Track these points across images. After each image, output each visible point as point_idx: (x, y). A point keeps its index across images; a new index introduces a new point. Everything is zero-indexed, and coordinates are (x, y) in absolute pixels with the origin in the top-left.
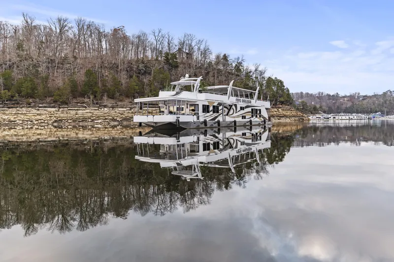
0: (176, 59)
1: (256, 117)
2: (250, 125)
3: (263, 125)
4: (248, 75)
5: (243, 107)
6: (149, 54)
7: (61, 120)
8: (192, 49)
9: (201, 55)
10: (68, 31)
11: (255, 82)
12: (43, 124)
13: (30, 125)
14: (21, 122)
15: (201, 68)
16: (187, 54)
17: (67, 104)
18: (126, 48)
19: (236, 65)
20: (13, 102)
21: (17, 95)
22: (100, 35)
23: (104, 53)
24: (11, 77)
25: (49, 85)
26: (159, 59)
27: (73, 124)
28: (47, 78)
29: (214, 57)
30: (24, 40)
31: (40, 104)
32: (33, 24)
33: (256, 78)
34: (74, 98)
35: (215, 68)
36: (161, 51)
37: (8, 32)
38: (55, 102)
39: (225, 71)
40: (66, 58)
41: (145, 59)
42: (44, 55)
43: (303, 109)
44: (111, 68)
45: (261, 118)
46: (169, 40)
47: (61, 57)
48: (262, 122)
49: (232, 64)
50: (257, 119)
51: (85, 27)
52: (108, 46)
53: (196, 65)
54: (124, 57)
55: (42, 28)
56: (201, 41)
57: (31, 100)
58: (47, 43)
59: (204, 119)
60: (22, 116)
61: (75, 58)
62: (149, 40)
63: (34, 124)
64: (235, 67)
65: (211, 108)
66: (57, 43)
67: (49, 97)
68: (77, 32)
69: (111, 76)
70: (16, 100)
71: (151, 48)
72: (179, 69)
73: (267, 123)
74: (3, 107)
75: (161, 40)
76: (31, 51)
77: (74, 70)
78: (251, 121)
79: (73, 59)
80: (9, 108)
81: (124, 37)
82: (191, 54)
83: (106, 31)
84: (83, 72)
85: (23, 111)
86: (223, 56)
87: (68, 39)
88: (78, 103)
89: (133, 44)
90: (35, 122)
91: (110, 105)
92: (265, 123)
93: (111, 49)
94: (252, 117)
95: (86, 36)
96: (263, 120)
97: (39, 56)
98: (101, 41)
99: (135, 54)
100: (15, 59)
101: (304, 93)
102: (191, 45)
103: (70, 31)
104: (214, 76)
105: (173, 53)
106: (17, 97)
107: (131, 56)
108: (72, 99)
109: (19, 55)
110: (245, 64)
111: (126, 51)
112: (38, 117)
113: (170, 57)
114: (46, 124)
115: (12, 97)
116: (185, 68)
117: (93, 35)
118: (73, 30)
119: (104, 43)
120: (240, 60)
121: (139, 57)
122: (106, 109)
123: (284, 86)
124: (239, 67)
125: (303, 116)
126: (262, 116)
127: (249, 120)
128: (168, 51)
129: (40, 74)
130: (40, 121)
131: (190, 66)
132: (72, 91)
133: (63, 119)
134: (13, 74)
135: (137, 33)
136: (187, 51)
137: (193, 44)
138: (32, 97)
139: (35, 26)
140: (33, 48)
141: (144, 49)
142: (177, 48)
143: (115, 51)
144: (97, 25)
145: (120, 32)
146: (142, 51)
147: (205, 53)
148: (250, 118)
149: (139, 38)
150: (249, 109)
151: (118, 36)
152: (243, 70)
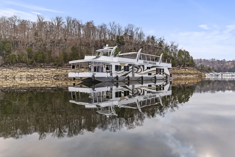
0: (123, 39)
1: (160, 74)
2: (155, 80)
3: (166, 79)
4: (167, 48)
5: (149, 67)
6: (107, 36)
7: (58, 76)
8: (133, 33)
9: (138, 37)
10: (62, 24)
11: (171, 52)
12: (49, 78)
13: (42, 78)
14: (37, 76)
15: (138, 45)
16: (130, 36)
17: (61, 66)
18: (94, 34)
19: (160, 42)
20: (33, 65)
21: (35, 61)
22: (80, 26)
23: (82, 37)
24: (31, 51)
25: (52, 56)
26: (113, 39)
27: (65, 78)
28: (51, 51)
29: (146, 38)
30: (38, 30)
31: (47, 66)
32: (43, 21)
33: (172, 50)
34: (65, 63)
35: (146, 45)
36: (114, 35)
37: (30, 26)
38: (55, 65)
39: (153, 47)
40: (61, 40)
41: (105, 40)
42: (49, 38)
43: (201, 69)
44: (86, 45)
45: (164, 75)
46: (119, 28)
47: (58, 39)
48: (165, 77)
49: (157, 42)
50: (160, 76)
51: (71, 22)
52: (84, 32)
53: (135, 43)
54: (93, 39)
55: (48, 23)
56: (138, 28)
57: (42, 64)
58: (50, 32)
59: (117, 75)
60: (38, 73)
61: (66, 40)
62: (107, 29)
63: (44, 78)
64: (159, 44)
65: (123, 68)
66: (56, 32)
67: (52, 62)
68: (67, 25)
69: (86, 50)
70: (34, 64)
71: (108, 33)
72: (125, 46)
73: (168, 78)
74: (27, 68)
75: (114, 28)
76: (42, 36)
77: (65, 47)
78: (155, 77)
79: (65, 41)
80: (31, 68)
81: (93, 27)
82: (132, 37)
83: (83, 24)
84: (70, 48)
85: (38, 70)
86: (152, 37)
87: (62, 29)
88: (67, 66)
89: (98, 31)
90: (45, 77)
91: (85, 67)
92: (167, 78)
93: (85, 34)
94: (157, 74)
95: (72, 27)
96: (165, 76)
97: (46, 39)
98: (80, 30)
99: (99, 37)
100: (34, 41)
101: (202, 59)
102: (132, 31)
103: (63, 25)
104: (146, 49)
105: (122, 36)
106: (35, 62)
107: (97, 38)
108: (64, 63)
109: (35, 39)
110: (165, 42)
111: (94, 35)
112: (46, 74)
113: (119, 38)
114: (50, 78)
115: (32, 62)
116: (128, 45)
117: (76, 27)
118: (65, 23)
119: (82, 31)
120: (162, 40)
121: (102, 39)
122: (83, 69)
123: (189, 55)
124: (161, 44)
125: (201, 74)
126: (165, 73)
127: (154, 76)
128: (118, 35)
129: (47, 49)
130: (47, 76)
131: (131, 43)
132: (64, 59)
133: (60, 75)
134: (33, 49)
135: (100, 25)
136: (130, 35)
137: (134, 30)
138: (42, 62)
139: (44, 22)
140: (43, 35)
141: (105, 34)
142: (124, 33)
143: (88, 35)
144: (78, 21)
145: (91, 24)
146: (103, 36)
147: (141, 35)
148: (155, 74)
149: (102, 27)
150: (155, 69)
151: (90, 27)
152: (164, 46)
